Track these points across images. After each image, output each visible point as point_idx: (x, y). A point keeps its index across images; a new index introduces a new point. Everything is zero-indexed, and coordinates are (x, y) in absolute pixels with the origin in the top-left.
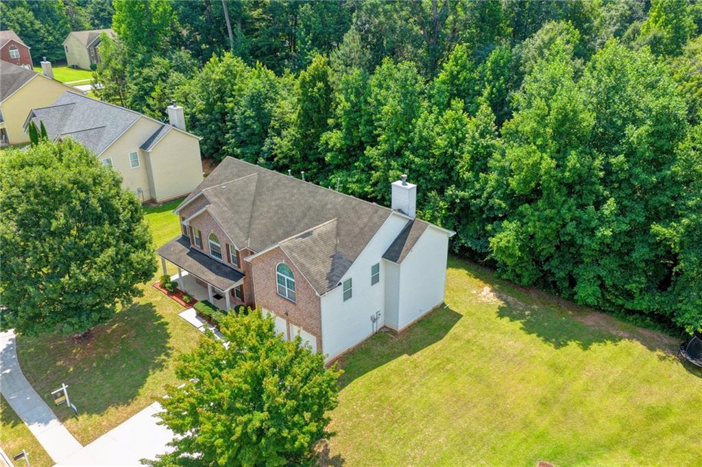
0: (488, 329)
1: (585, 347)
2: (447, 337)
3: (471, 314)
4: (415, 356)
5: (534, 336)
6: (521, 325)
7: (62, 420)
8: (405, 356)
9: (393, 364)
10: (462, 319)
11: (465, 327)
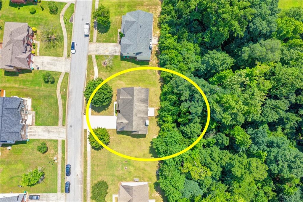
0: (145, 143)
1: (152, 156)
2: (138, 139)
3: (147, 138)
4: (131, 138)
5: (149, 149)
6: (150, 146)
7: (91, 109)
8: (130, 137)
9: (127, 136)
10: (145, 138)
11: (143, 140)
